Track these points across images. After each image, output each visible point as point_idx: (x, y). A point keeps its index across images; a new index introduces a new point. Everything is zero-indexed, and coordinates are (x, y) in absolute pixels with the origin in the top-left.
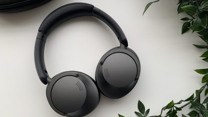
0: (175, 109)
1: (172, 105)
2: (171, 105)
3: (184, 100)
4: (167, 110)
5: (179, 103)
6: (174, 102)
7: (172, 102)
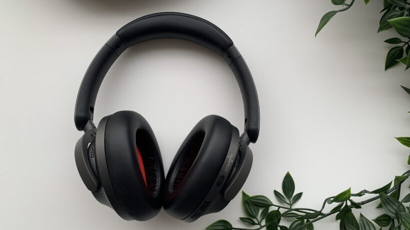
0: (349, 203)
1: (346, 196)
2: (344, 196)
3: (371, 191)
4: (335, 204)
5: (359, 195)
6: (352, 192)
7: (349, 190)
